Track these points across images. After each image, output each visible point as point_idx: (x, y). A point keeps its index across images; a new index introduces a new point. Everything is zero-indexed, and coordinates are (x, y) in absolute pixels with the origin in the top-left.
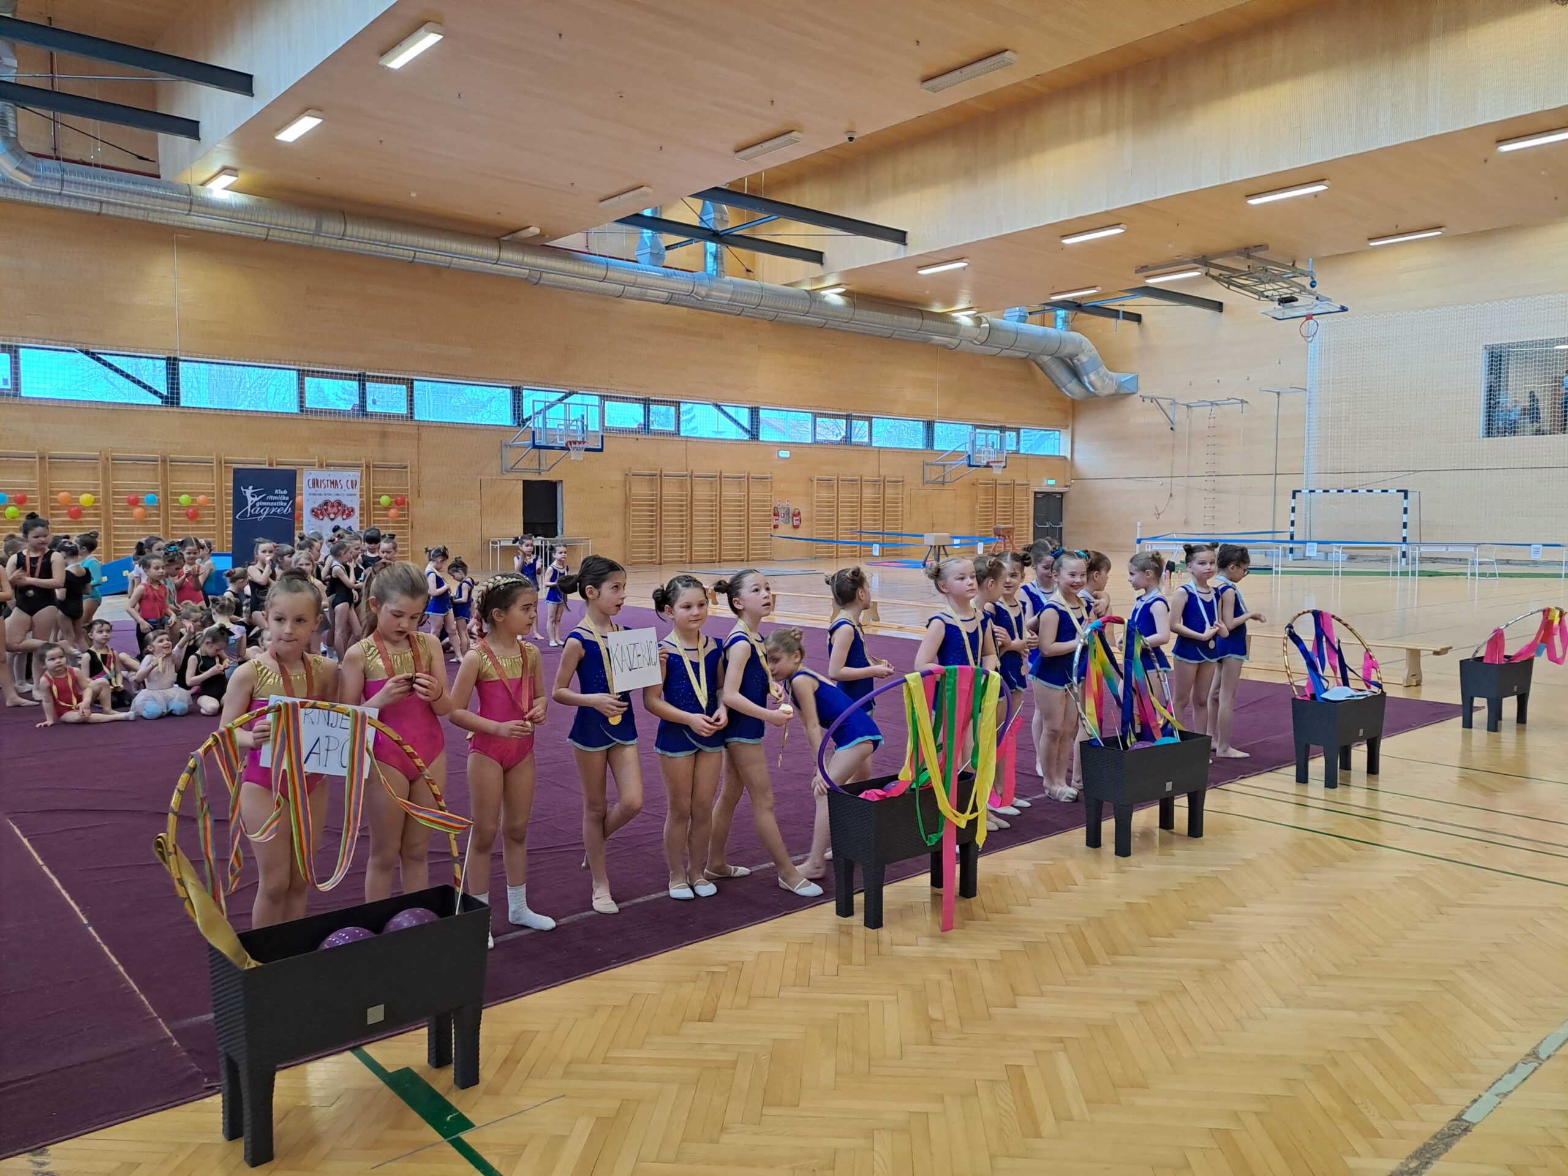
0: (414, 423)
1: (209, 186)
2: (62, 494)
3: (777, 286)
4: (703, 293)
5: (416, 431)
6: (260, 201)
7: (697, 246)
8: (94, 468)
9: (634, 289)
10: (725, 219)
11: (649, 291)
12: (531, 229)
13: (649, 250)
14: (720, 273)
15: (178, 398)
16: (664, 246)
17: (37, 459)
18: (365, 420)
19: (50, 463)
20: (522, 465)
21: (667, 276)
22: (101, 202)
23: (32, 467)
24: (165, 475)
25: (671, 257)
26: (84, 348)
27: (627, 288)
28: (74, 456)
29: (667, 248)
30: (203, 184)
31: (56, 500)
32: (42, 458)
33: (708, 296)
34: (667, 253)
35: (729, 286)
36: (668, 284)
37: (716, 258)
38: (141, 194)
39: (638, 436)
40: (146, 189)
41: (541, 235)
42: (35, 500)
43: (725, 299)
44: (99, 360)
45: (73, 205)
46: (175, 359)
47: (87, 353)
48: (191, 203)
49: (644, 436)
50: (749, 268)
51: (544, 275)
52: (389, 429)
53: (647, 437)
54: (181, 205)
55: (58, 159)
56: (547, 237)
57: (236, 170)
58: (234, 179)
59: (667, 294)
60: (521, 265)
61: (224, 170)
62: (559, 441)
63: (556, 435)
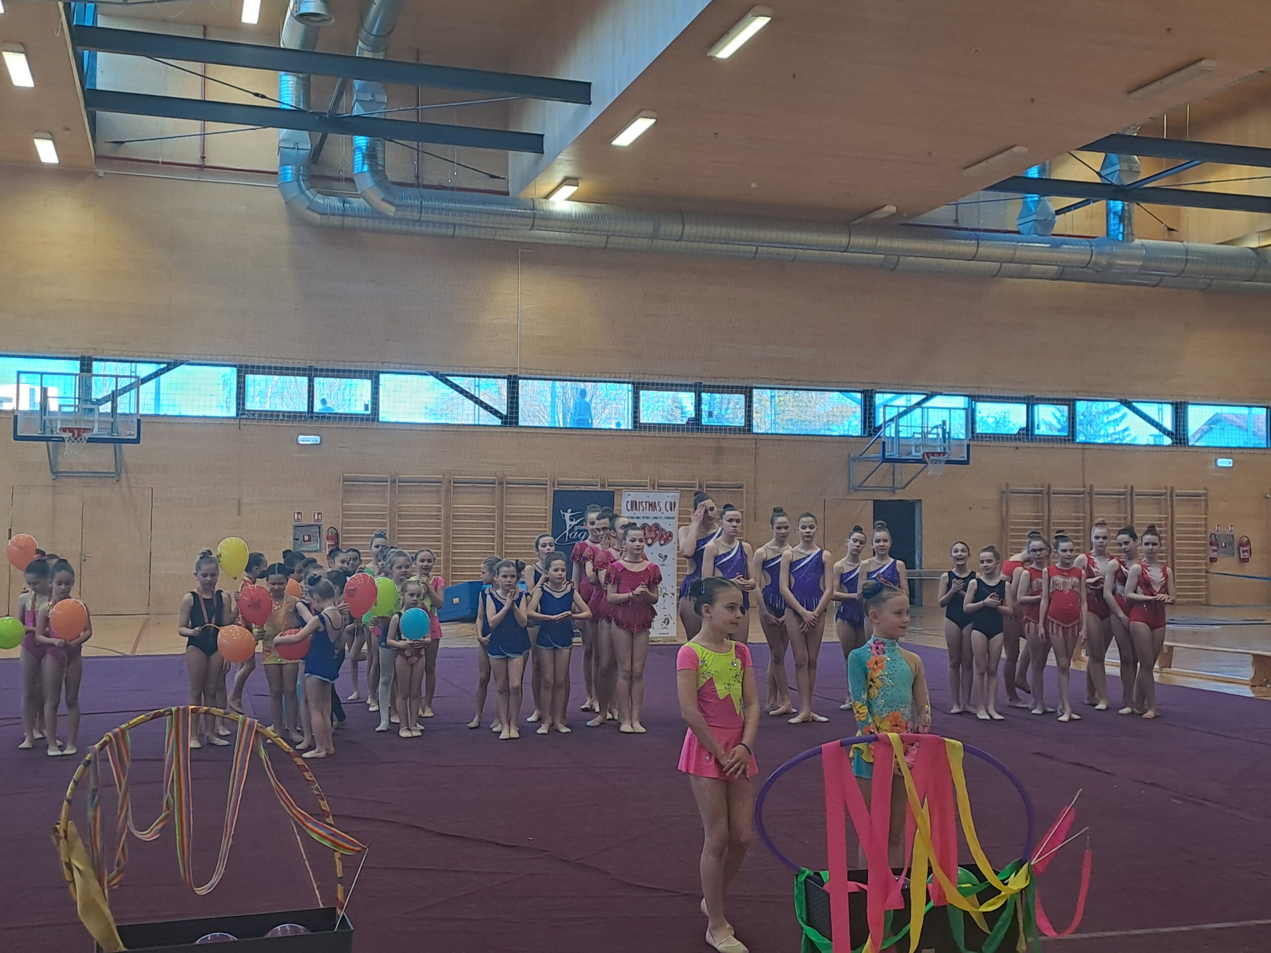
0: (751, 436)
1: (552, 199)
3: (1210, 246)
4: (1104, 262)
5: (754, 446)
6: (600, 208)
7: (1098, 206)
8: (439, 491)
9: (1012, 265)
10: (1135, 169)
11: (1033, 266)
12: (886, 208)
13: (1034, 217)
14: (1128, 236)
15: (517, 418)
16: (1053, 209)
17: (389, 483)
18: (699, 435)
19: (400, 486)
20: (872, 482)
21: (1055, 246)
22: (455, 225)
23: (385, 492)
24: (502, 499)
25: (1062, 224)
26: (434, 371)
27: (1004, 264)
28: (420, 480)
29: (1058, 212)
30: (547, 197)
32: (393, 482)
33: (1110, 265)
34: (1057, 217)
35: (1139, 252)
36: (1056, 255)
37: (1122, 219)
38: (489, 213)
39: (1019, 444)
40: (494, 208)
41: (898, 213)
43: (1136, 266)
44: (446, 381)
45: (431, 230)
46: (515, 377)
47: (436, 375)
48: (534, 218)
49: (1027, 444)
50: (1170, 226)
51: (902, 259)
52: (724, 444)
53: (1031, 444)
54: (525, 221)
55: (419, 186)
56: (905, 215)
57: (576, 179)
58: (576, 188)
59: (1056, 267)
60: (873, 250)
61: (567, 181)
62: (914, 453)
63: (911, 446)
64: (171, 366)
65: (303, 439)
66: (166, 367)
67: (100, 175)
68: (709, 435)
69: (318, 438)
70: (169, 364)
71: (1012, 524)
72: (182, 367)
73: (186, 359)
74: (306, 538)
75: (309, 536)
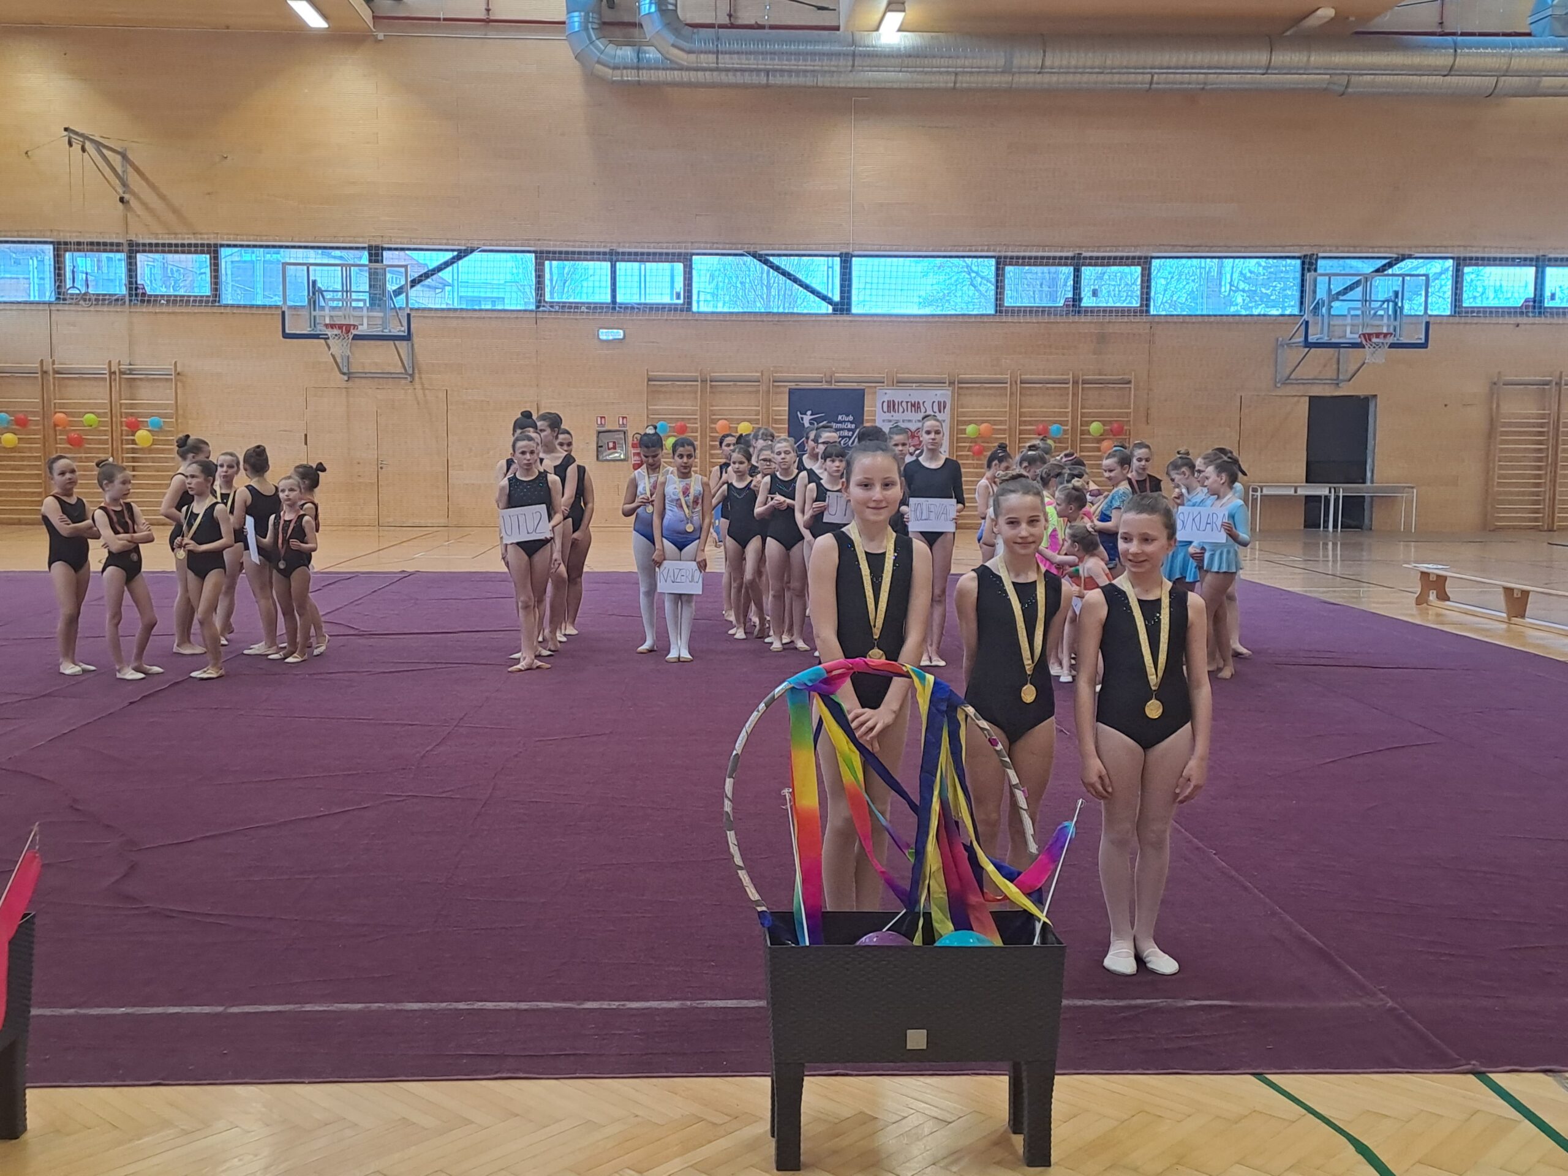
1: (878, 31)
2: (720, 422)
5: (1150, 330)
6: (935, 37)
8: (758, 392)
9: (1518, 80)
15: (849, 304)
17: (699, 383)
18: (1077, 318)
19: (711, 386)
22: (768, 72)
23: (696, 393)
26: (752, 250)
28: (736, 379)
30: (874, 31)
31: (713, 430)
32: (704, 381)
42: (695, 430)
44: (766, 262)
46: (847, 254)
47: (754, 256)
48: (854, 56)
49: (1530, 320)
51: (1355, 80)
52: (1110, 331)
53: (1539, 320)
54: (843, 61)
55: (733, 27)
62: (1348, 335)
63: (1345, 326)
64: (462, 254)
65: (605, 334)
66: (458, 255)
67: (379, 38)
68: (1089, 319)
69: (621, 332)
70: (459, 251)
71: (1505, 425)
72: (475, 255)
73: (476, 246)
74: (611, 445)
75: (614, 443)
